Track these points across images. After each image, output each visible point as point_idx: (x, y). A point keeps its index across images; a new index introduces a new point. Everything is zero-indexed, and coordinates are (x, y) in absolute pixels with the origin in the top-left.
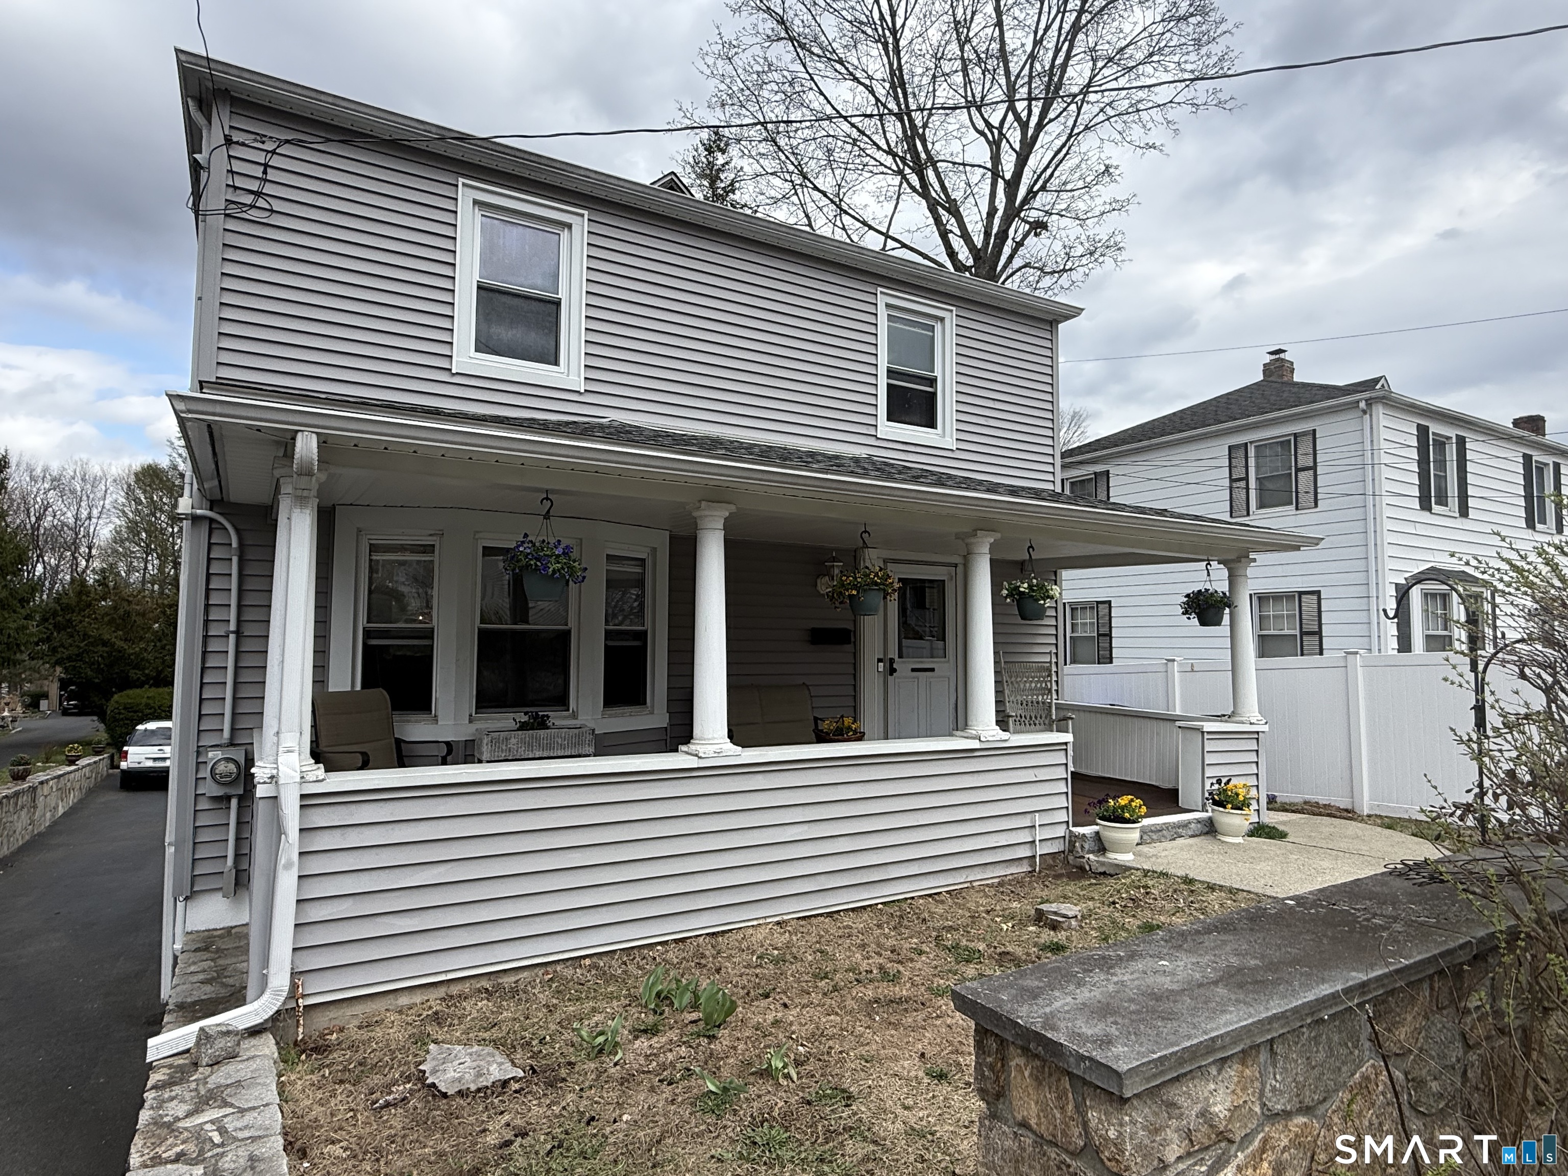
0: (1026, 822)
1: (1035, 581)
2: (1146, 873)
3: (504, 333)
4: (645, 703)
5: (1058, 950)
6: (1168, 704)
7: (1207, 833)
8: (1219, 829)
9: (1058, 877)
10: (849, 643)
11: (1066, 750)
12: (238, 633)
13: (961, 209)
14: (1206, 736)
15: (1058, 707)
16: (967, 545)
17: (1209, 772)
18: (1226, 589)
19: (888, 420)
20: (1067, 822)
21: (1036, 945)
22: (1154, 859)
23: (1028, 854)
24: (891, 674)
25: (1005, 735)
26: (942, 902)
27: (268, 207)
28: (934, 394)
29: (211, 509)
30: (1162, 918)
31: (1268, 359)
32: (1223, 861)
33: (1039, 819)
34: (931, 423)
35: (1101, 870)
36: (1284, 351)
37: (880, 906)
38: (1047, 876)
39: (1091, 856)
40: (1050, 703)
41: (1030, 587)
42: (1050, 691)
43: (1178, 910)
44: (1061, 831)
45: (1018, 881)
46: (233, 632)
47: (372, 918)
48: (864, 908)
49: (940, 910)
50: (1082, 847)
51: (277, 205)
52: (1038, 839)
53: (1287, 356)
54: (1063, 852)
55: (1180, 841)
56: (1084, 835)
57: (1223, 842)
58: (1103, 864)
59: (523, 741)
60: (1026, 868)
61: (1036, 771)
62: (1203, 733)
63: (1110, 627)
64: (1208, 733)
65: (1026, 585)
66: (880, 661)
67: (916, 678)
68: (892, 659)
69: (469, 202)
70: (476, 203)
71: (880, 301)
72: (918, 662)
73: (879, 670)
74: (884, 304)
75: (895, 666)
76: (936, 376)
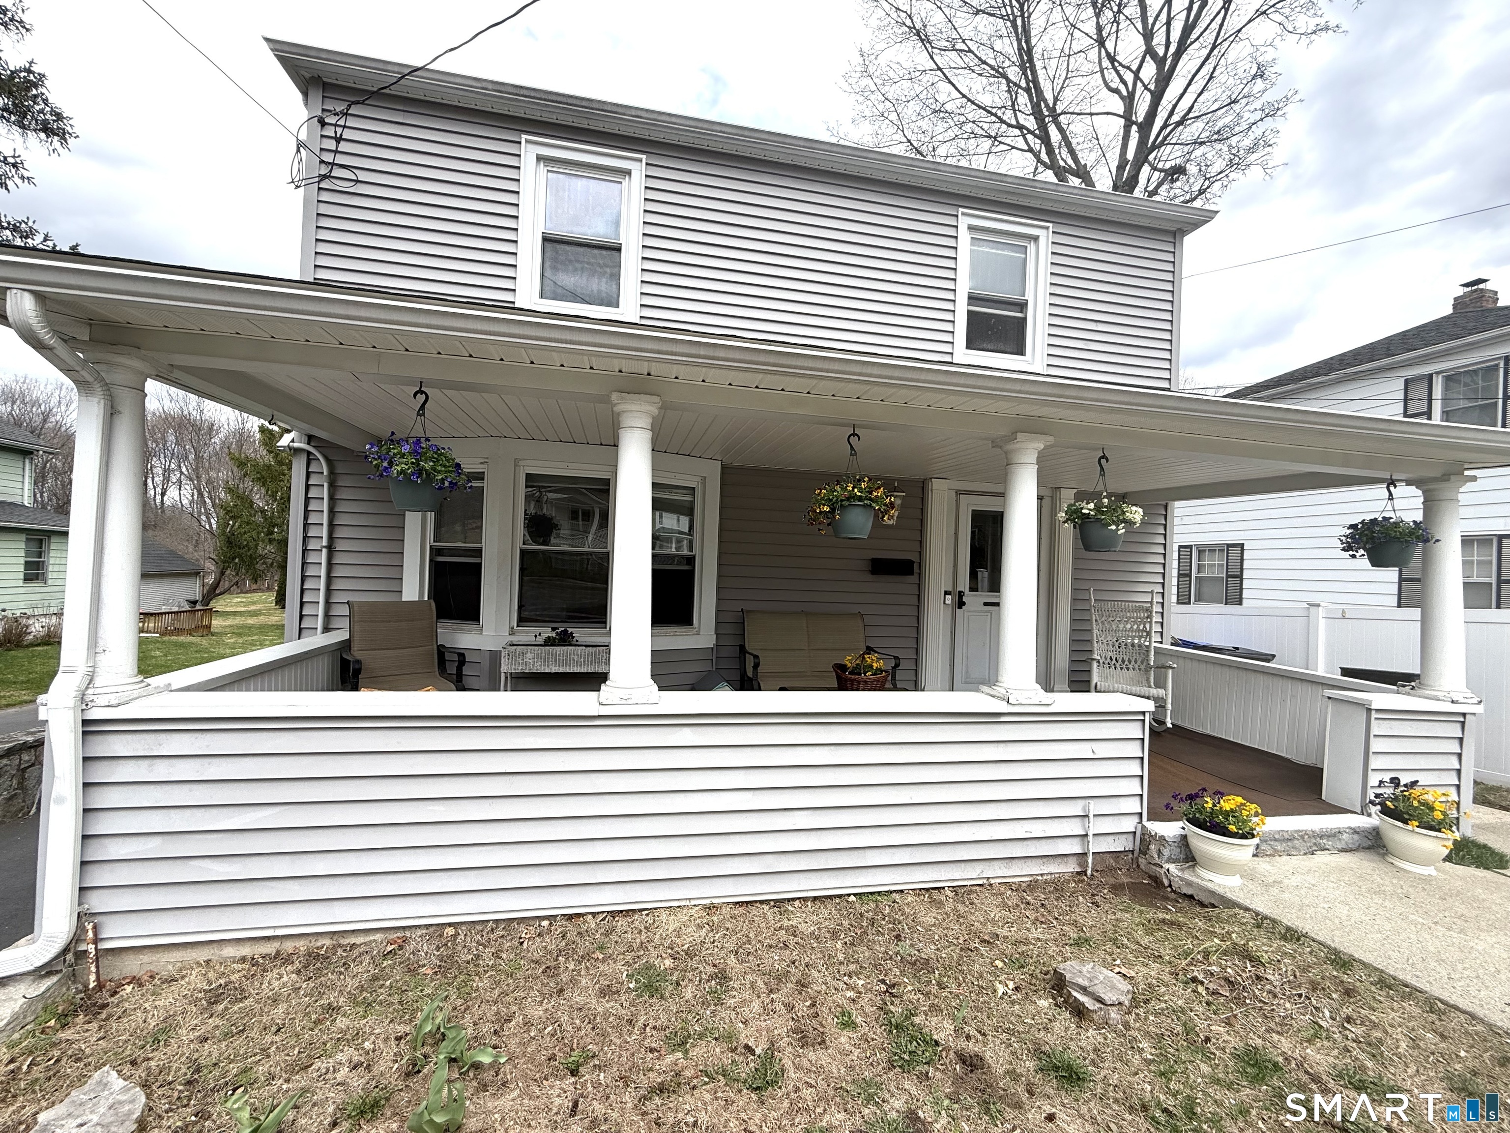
0: (1076, 809)
1: (1106, 500)
2: (1261, 921)
3: (568, 280)
4: (692, 625)
5: (1069, 1079)
6: (1308, 659)
7: (1369, 848)
8: (1391, 846)
9: (1117, 889)
10: (912, 573)
11: (1143, 721)
12: (330, 548)
13: (1092, 174)
14: (1374, 715)
15: (1157, 651)
16: (1006, 453)
17: (1375, 763)
18: (1419, 516)
19: (968, 347)
20: (1141, 814)
21: (1038, 1052)
22: (1275, 891)
23: (1078, 850)
24: (960, 607)
25: (1048, 697)
26: (940, 904)
27: (354, 178)
28: (1024, 319)
29: (309, 443)
30: (1285, 1044)
31: (1461, 291)
32: (1404, 918)
33: (1095, 808)
34: (1020, 350)
35: (1189, 891)
36: (1484, 281)
37: (852, 898)
38: (1102, 885)
39: (1172, 867)
40: (1148, 647)
41: (1098, 509)
42: (1149, 634)
43: (1317, 1033)
44: (1129, 824)
45: (1057, 886)
46: (325, 547)
47: (186, 861)
48: (830, 897)
49: (929, 917)
50: (1159, 852)
51: (363, 176)
52: (1091, 834)
53: (1488, 286)
54: (1133, 852)
55: (1322, 858)
56: (1163, 838)
57: (1400, 870)
58: (1189, 884)
59: (539, 657)
60: (1072, 867)
61: (1094, 745)
62: (1369, 710)
63: (1242, 569)
64: (1378, 711)
65: (1092, 506)
66: (948, 593)
67: (989, 612)
68: (962, 592)
69: (532, 157)
70: (540, 158)
71: (962, 222)
72: (992, 596)
73: (947, 602)
74: (967, 225)
75: (965, 599)
76: (1027, 300)
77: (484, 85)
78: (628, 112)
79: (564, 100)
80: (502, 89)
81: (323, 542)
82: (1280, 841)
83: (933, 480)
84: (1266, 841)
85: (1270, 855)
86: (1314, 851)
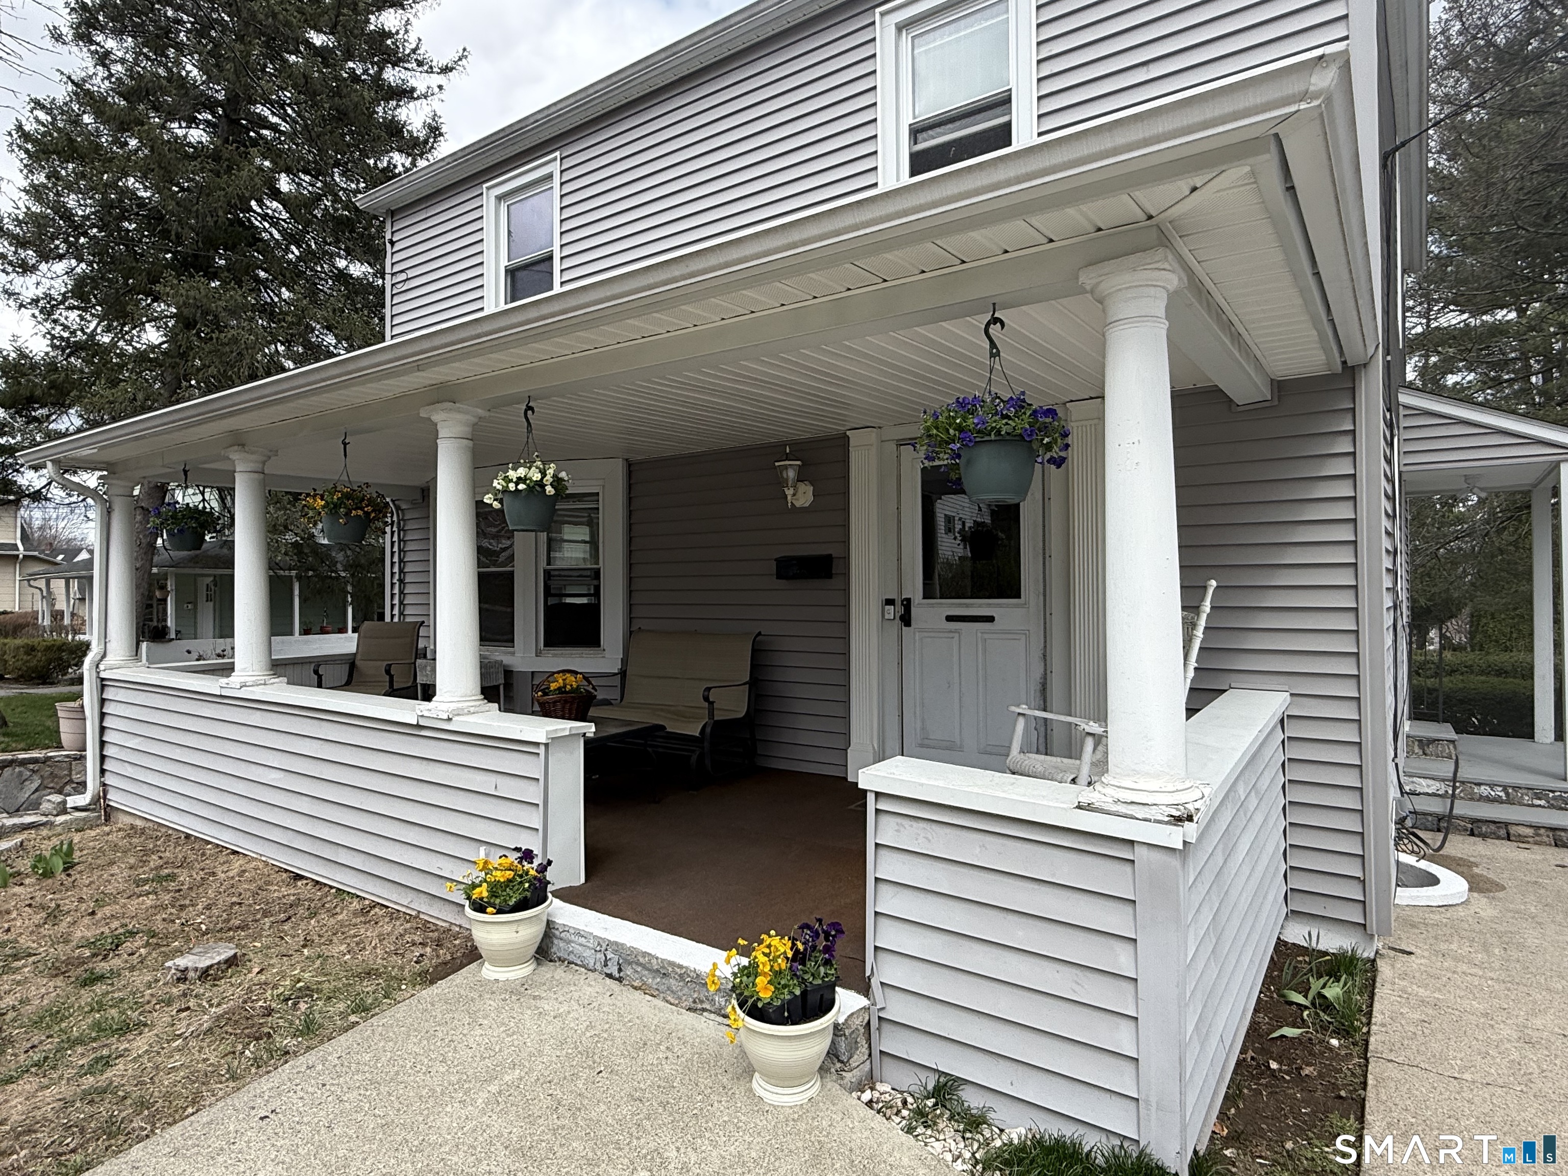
4: (600, 646)
24: (908, 624)
27: (406, 278)
37: (332, 891)
48: (324, 886)
61: (500, 780)
66: (890, 602)
67: (956, 631)
68: (909, 600)
69: (493, 200)
70: (499, 198)
71: (882, 28)
72: (960, 605)
73: (887, 617)
74: (893, 27)
75: (914, 611)
76: (1010, 90)
81: (397, 576)
82: (649, 970)
83: (848, 433)
84: (630, 963)
85: (636, 988)
86: (704, 1010)
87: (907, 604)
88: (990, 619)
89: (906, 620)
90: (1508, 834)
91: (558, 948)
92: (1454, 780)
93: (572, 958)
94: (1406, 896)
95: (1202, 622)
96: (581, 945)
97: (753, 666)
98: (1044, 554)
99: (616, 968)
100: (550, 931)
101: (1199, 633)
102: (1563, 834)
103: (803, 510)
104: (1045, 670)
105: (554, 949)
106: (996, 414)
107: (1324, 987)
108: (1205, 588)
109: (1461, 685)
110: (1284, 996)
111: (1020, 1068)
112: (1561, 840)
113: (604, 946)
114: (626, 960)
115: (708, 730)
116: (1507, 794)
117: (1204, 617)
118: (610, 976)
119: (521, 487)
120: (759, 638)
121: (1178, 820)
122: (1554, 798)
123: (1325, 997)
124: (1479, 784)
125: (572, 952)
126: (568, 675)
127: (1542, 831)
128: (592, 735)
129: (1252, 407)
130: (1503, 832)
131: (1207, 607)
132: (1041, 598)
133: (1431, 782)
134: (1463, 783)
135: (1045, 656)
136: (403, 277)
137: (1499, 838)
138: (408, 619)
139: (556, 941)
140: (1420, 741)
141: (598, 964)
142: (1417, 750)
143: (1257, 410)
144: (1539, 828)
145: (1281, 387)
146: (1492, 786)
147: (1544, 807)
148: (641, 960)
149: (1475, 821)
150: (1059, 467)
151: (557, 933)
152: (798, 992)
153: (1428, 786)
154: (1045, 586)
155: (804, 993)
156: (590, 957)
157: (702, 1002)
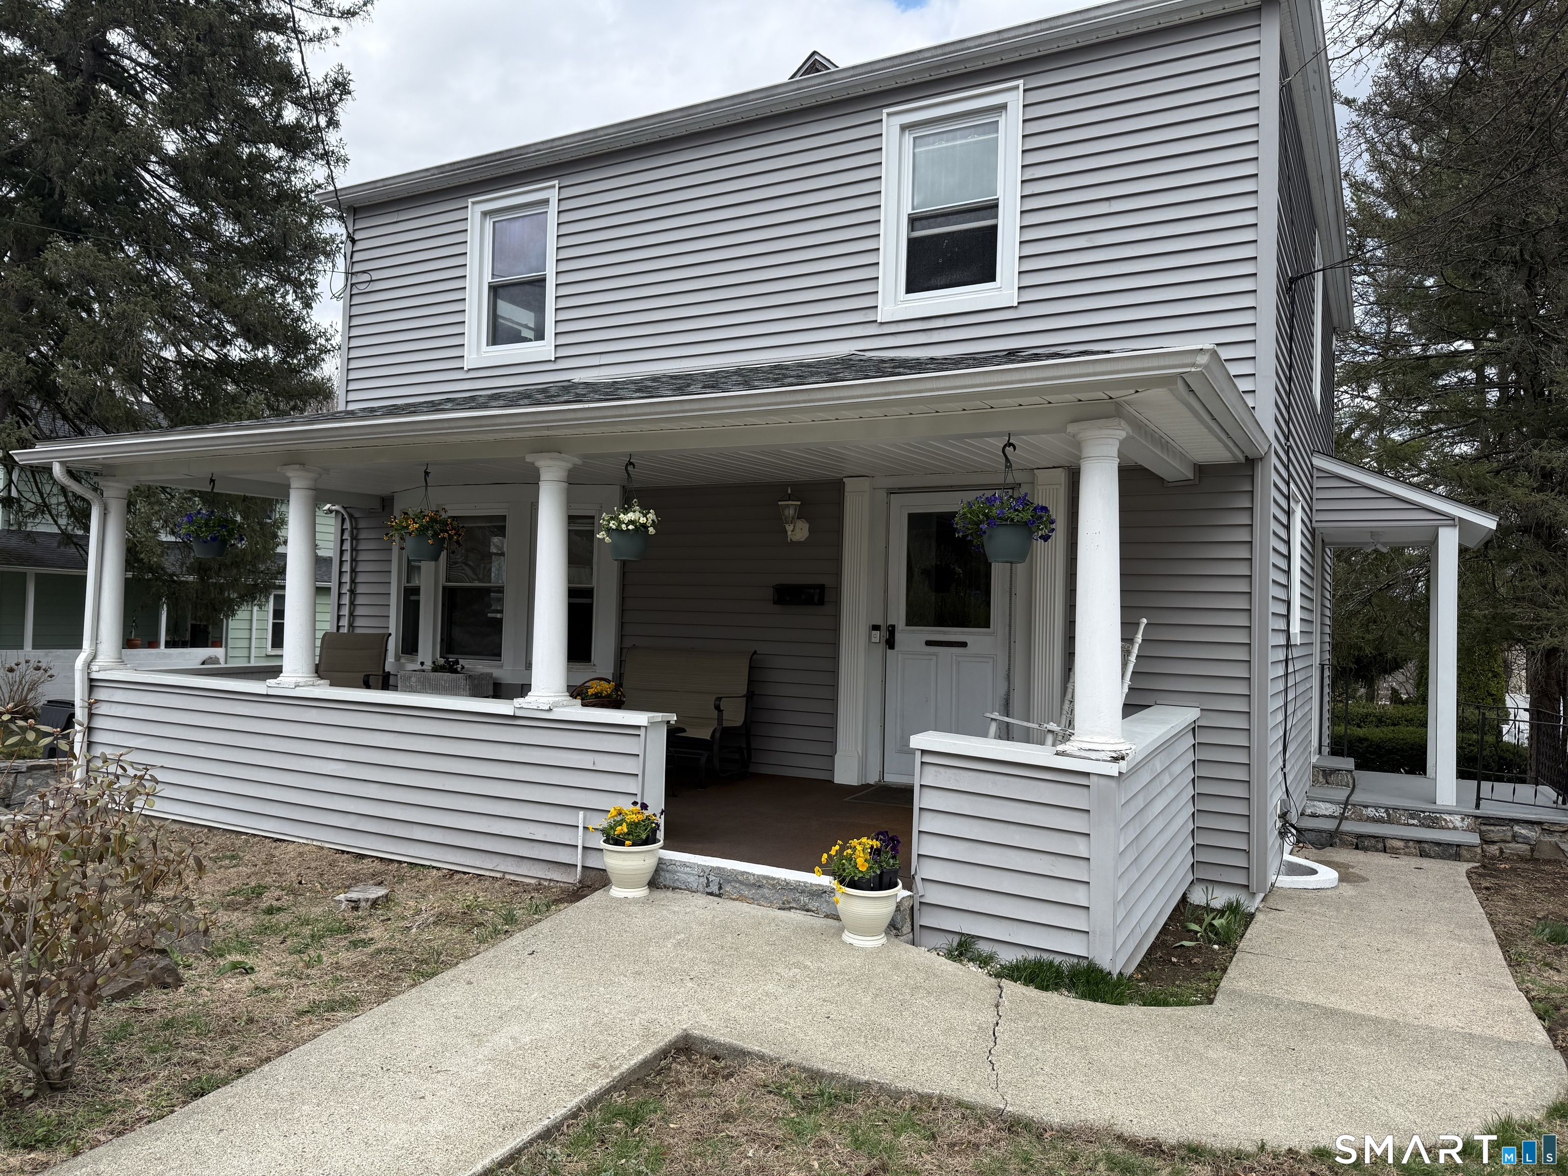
0: (581, 819)
4: (590, 661)
10: (821, 605)
11: (640, 736)
12: (353, 592)
24: (891, 647)
28: (995, 228)
34: (987, 274)
46: (348, 590)
52: (581, 844)
61: (596, 757)
66: (876, 628)
67: (934, 654)
68: (893, 627)
69: (478, 216)
70: (485, 214)
71: (888, 126)
72: (939, 633)
73: (873, 640)
74: (898, 127)
75: (898, 636)
76: (998, 199)
77: (432, 172)
78: (530, 151)
79: (484, 160)
80: (443, 170)
81: (348, 587)
82: (746, 885)
83: (845, 480)
84: (729, 882)
85: (734, 900)
86: (793, 908)
87: (892, 630)
88: (964, 645)
89: (890, 643)
90: (1385, 847)
91: (666, 878)
92: (1346, 804)
93: (678, 884)
94: (1286, 881)
95: (1135, 651)
96: (685, 873)
97: (750, 682)
98: (1011, 592)
99: (717, 887)
100: (661, 867)
101: (1133, 658)
102: (1426, 846)
103: (798, 544)
104: (1009, 688)
105: (662, 879)
106: (1011, 508)
107: (1214, 919)
108: (1138, 624)
109: (1390, 736)
110: (1186, 927)
111: (1015, 923)
112: (1425, 851)
113: (707, 871)
114: (725, 880)
115: (718, 735)
116: (1389, 815)
117: (1136, 646)
118: (711, 894)
119: (631, 527)
120: (755, 656)
121: (1115, 759)
122: (1424, 818)
123: (1213, 925)
124: (1366, 807)
125: (678, 880)
126: (603, 682)
127: (1411, 843)
128: (673, 723)
129: (1179, 484)
130: (1380, 846)
131: (1139, 638)
132: (1007, 628)
133: (1328, 805)
134: (1354, 805)
135: (1009, 676)
136: (366, 277)
137: (1377, 850)
138: (358, 631)
139: (662, 873)
140: (1324, 771)
141: (700, 886)
142: (1321, 779)
143: (1182, 486)
144: (1408, 840)
145: (1201, 470)
146: (1376, 807)
147: (1416, 826)
148: (740, 878)
149: (1360, 836)
150: (1045, 541)
151: (665, 867)
152: (878, 872)
153: (1326, 809)
154: (1010, 619)
155: (882, 873)
156: (693, 881)
157: (789, 903)
